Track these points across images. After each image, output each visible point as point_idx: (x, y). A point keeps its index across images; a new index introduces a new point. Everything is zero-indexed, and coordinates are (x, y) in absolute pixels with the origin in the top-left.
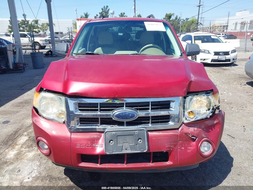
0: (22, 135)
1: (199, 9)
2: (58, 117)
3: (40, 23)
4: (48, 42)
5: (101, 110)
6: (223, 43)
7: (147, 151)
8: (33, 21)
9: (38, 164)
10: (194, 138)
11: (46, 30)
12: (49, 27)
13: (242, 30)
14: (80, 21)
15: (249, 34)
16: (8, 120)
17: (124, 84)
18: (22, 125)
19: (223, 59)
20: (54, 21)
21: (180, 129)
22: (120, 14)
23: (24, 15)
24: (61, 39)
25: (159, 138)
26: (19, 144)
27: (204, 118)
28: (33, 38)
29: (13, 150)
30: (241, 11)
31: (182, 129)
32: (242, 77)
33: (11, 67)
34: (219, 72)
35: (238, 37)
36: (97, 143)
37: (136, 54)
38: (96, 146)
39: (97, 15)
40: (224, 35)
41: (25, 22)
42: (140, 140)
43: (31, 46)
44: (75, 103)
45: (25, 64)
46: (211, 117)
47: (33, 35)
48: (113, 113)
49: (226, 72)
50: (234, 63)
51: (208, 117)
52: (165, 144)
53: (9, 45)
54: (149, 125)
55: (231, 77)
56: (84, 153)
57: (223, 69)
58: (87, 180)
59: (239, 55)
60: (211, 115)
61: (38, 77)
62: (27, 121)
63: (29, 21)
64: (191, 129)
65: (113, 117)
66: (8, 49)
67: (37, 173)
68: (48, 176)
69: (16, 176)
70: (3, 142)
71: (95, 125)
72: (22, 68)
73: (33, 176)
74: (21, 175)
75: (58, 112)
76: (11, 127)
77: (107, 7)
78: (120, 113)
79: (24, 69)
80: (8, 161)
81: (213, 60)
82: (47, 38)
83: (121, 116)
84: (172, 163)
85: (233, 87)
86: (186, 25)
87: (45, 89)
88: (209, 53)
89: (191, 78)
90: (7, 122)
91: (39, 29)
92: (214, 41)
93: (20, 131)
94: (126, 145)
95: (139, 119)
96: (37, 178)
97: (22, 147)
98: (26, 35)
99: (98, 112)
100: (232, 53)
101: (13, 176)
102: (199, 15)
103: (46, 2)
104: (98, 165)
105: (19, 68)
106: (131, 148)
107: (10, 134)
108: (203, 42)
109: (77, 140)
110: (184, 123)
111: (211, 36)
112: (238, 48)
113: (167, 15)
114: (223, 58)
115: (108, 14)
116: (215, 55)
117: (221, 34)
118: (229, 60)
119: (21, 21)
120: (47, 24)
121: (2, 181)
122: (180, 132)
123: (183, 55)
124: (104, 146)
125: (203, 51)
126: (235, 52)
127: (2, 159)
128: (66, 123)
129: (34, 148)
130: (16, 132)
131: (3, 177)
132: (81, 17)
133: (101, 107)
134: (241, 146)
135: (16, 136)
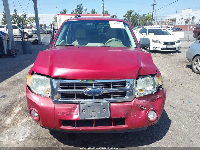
0: (17, 106)
1: (153, 7)
2: (45, 93)
3: (28, 17)
4: (35, 32)
5: (76, 88)
6: (170, 35)
7: (109, 118)
8: (22, 15)
9: (29, 127)
10: (143, 108)
11: (32, 22)
12: (35, 20)
13: (187, 24)
14: (60, 16)
15: (191, 27)
16: (5, 95)
17: (93, 70)
18: (16, 99)
19: (170, 48)
20: (39, 15)
21: (133, 102)
22: (91, 11)
23: (15, 11)
24: (45, 30)
25: (118, 108)
26: (15, 113)
27: (150, 94)
28: (23, 30)
29: (10, 117)
30: (186, 9)
31: (135, 102)
32: (184, 62)
33: (6, 53)
34: (167, 57)
35: (183, 29)
36: (74, 112)
37: (103, 46)
38: (73, 114)
39: (73, 11)
40: (173, 28)
41: (15, 16)
42: (104, 109)
43: (21, 35)
44: (58, 83)
45: (16, 51)
46: (155, 93)
47: (23, 27)
48: (85, 90)
49: (173, 58)
50: (179, 50)
51: (154, 93)
52: (122, 112)
53: (4, 36)
54: (111, 99)
55: (176, 61)
56: (64, 119)
57: (170, 55)
58: (66, 139)
59: (184, 44)
60: (155, 91)
61: (27, 60)
62: (20, 95)
63: (18, 15)
64: (142, 102)
65: (85, 93)
66: (3, 38)
67: (29, 135)
68: (37, 137)
69: (13, 137)
70: (2, 111)
71: (72, 98)
72: (14, 54)
73: (25, 137)
74: (17, 136)
75: (45, 89)
76: (8, 100)
77: (81, 4)
78: (90, 90)
79: (16, 55)
80: (6, 125)
81: (163, 48)
82: (34, 29)
83: (91, 92)
84: (127, 126)
85: (177, 70)
86: (143, 20)
87: (35, 72)
88: (160, 42)
89: (141, 65)
90: (4, 96)
91: (27, 22)
92: (163, 33)
93: (15, 103)
94: (94, 113)
95: (104, 94)
96: (28, 138)
97: (16, 115)
98: (17, 27)
99: (74, 89)
100: (177, 43)
101: (11, 137)
102: (153, 12)
103: (33, 1)
104: (74, 127)
105: (12, 54)
106: (98, 115)
107: (7, 105)
108: (155, 34)
109: (59, 110)
110: (136, 98)
111: (162, 30)
112: (183, 38)
113: (128, 12)
114: (170, 46)
115: (82, 11)
116: (164, 44)
117: (171, 27)
118: (175, 48)
119: (12, 15)
120: (33, 17)
121: (3, 141)
122: (133, 103)
123: (138, 47)
124: (78, 114)
125: (155, 41)
126: (180, 42)
127: (2, 124)
128: (51, 97)
129: (26, 116)
130: (12, 104)
131: (3, 138)
132: (61, 13)
133: (76, 86)
134: (180, 114)
135: (12, 107)
